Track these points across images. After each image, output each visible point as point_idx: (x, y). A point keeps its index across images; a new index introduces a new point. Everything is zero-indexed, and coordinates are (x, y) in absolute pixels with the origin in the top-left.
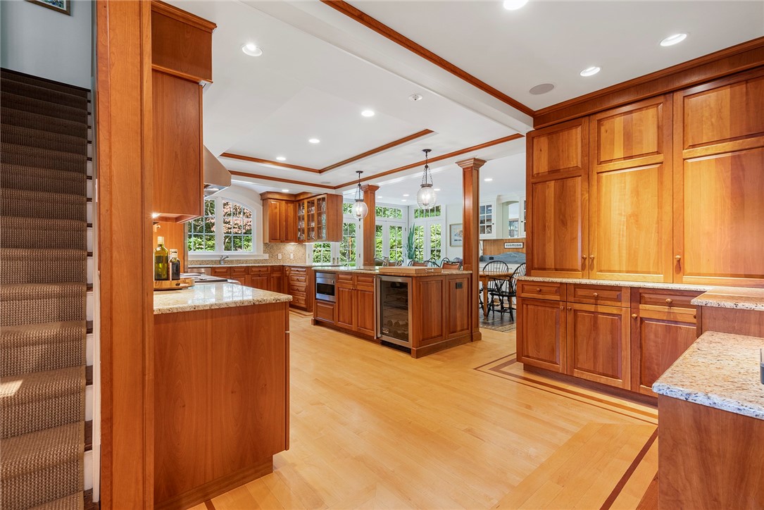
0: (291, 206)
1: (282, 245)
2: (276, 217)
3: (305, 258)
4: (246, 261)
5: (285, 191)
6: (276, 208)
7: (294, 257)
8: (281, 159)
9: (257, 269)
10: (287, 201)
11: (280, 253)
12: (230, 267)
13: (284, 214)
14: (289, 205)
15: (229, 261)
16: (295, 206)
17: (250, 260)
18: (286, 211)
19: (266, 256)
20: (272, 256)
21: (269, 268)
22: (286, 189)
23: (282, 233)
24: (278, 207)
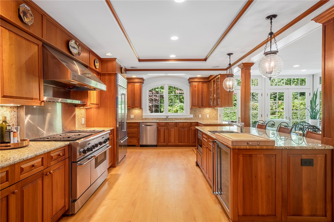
0: (205, 85)
1: (202, 110)
2: (196, 92)
3: (217, 117)
4: (180, 119)
5: (199, 76)
6: (196, 87)
7: (210, 117)
8: (173, 56)
9: (182, 124)
10: (203, 82)
11: (200, 114)
12: (167, 122)
13: (201, 90)
14: (204, 84)
15: (171, 118)
16: (208, 85)
17: (182, 118)
18: (202, 88)
19: (192, 116)
20: (195, 116)
21: (189, 123)
22: (199, 75)
23: (199, 102)
24: (197, 86)
